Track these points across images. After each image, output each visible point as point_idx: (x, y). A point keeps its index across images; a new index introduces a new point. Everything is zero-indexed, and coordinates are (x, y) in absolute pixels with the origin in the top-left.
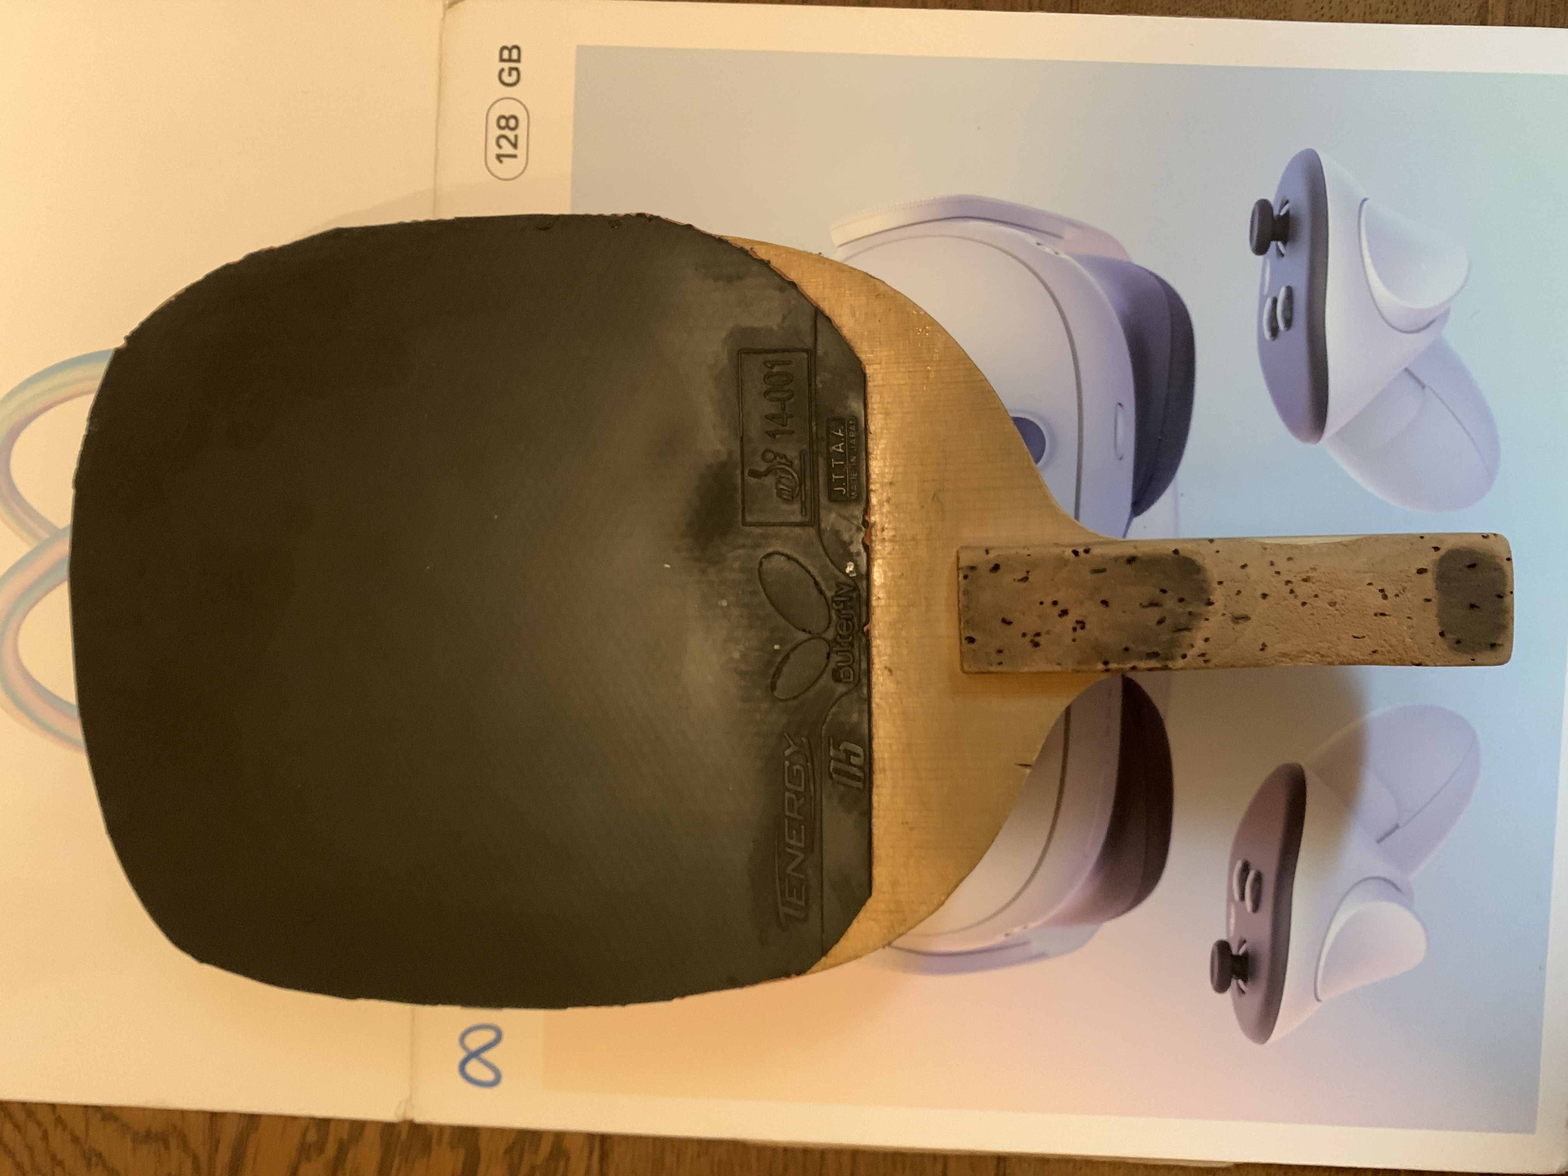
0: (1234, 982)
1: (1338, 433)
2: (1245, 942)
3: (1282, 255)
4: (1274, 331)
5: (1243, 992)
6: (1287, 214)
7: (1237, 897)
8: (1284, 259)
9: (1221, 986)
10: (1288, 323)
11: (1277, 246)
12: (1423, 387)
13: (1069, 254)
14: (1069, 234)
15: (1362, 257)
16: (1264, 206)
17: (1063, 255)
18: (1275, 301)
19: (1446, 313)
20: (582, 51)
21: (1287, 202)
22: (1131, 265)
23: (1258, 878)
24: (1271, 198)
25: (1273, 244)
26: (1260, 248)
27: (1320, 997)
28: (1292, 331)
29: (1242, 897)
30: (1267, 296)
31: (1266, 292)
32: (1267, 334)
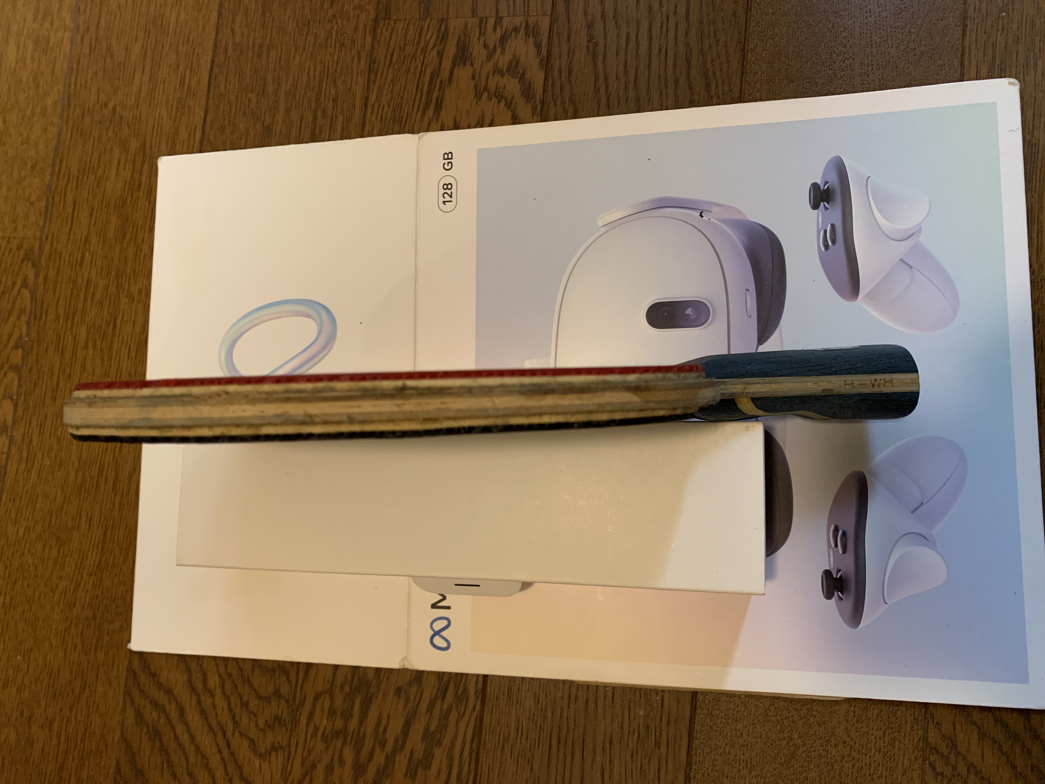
0: (836, 593)
1: (866, 295)
2: (840, 570)
3: (828, 209)
4: (826, 247)
5: (842, 599)
6: (828, 188)
7: (833, 545)
8: (828, 211)
9: (829, 596)
10: (834, 242)
11: (824, 205)
12: (911, 268)
13: (716, 219)
14: (715, 209)
15: (870, 205)
16: (815, 186)
17: (713, 220)
18: (825, 232)
19: (920, 229)
20: (480, 151)
21: (828, 182)
22: (748, 220)
23: (844, 534)
24: (819, 183)
25: (822, 203)
26: (815, 206)
27: (886, 602)
28: (836, 245)
29: (836, 545)
30: (820, 230)
31: (820, 228)
32: (823, 249)
